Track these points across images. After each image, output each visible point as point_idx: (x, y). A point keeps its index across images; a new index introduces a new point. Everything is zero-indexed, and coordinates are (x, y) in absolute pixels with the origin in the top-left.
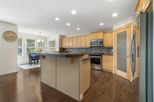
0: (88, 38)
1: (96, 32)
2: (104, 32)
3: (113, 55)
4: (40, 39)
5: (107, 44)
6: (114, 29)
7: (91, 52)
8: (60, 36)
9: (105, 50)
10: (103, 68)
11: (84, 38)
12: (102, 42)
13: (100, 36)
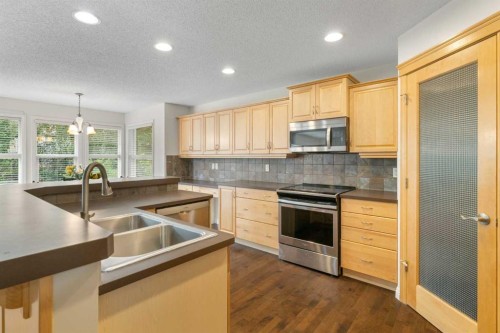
0: (280, 111)
1: (316, 83)
2: (353, 82)
3: (396, 202)
4: (80, 121)
5: (367, 140)
6: (401, 61)
7: (297, 176)
8: (170, 106)
9: (360, 168)
10: (344, 264)
11: (261, 114)
12: (342, 133)
13: (333, 101)
